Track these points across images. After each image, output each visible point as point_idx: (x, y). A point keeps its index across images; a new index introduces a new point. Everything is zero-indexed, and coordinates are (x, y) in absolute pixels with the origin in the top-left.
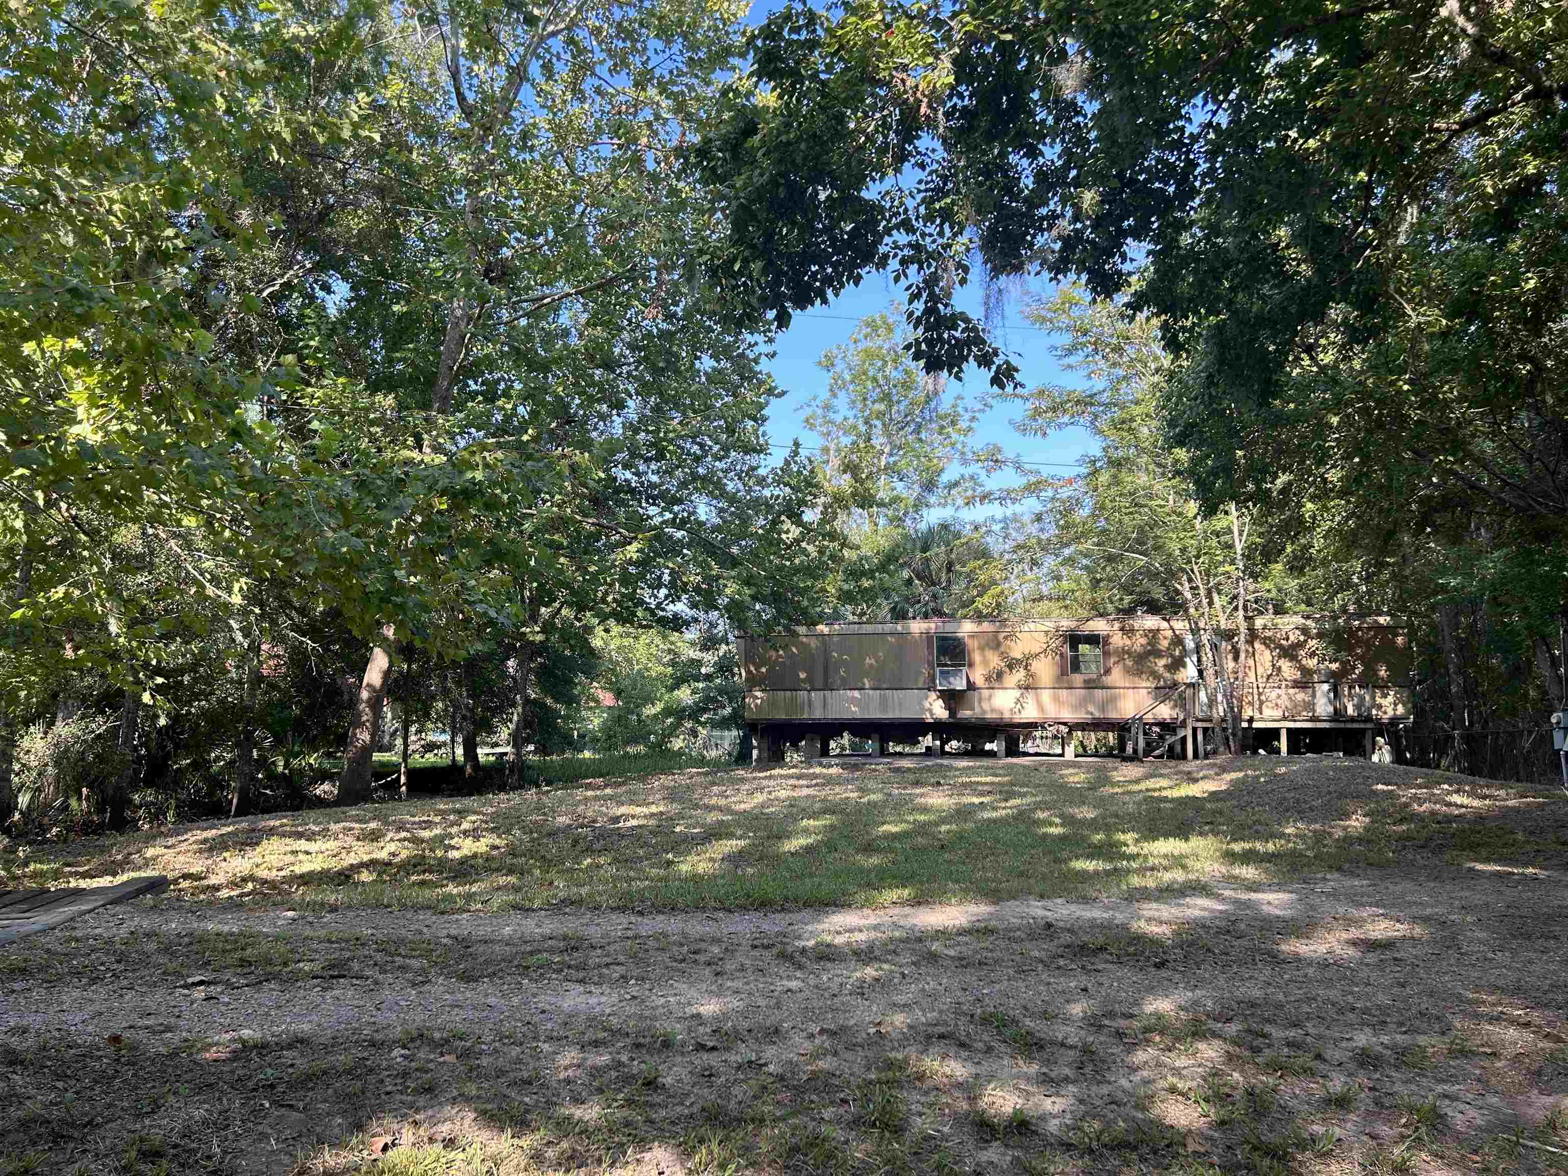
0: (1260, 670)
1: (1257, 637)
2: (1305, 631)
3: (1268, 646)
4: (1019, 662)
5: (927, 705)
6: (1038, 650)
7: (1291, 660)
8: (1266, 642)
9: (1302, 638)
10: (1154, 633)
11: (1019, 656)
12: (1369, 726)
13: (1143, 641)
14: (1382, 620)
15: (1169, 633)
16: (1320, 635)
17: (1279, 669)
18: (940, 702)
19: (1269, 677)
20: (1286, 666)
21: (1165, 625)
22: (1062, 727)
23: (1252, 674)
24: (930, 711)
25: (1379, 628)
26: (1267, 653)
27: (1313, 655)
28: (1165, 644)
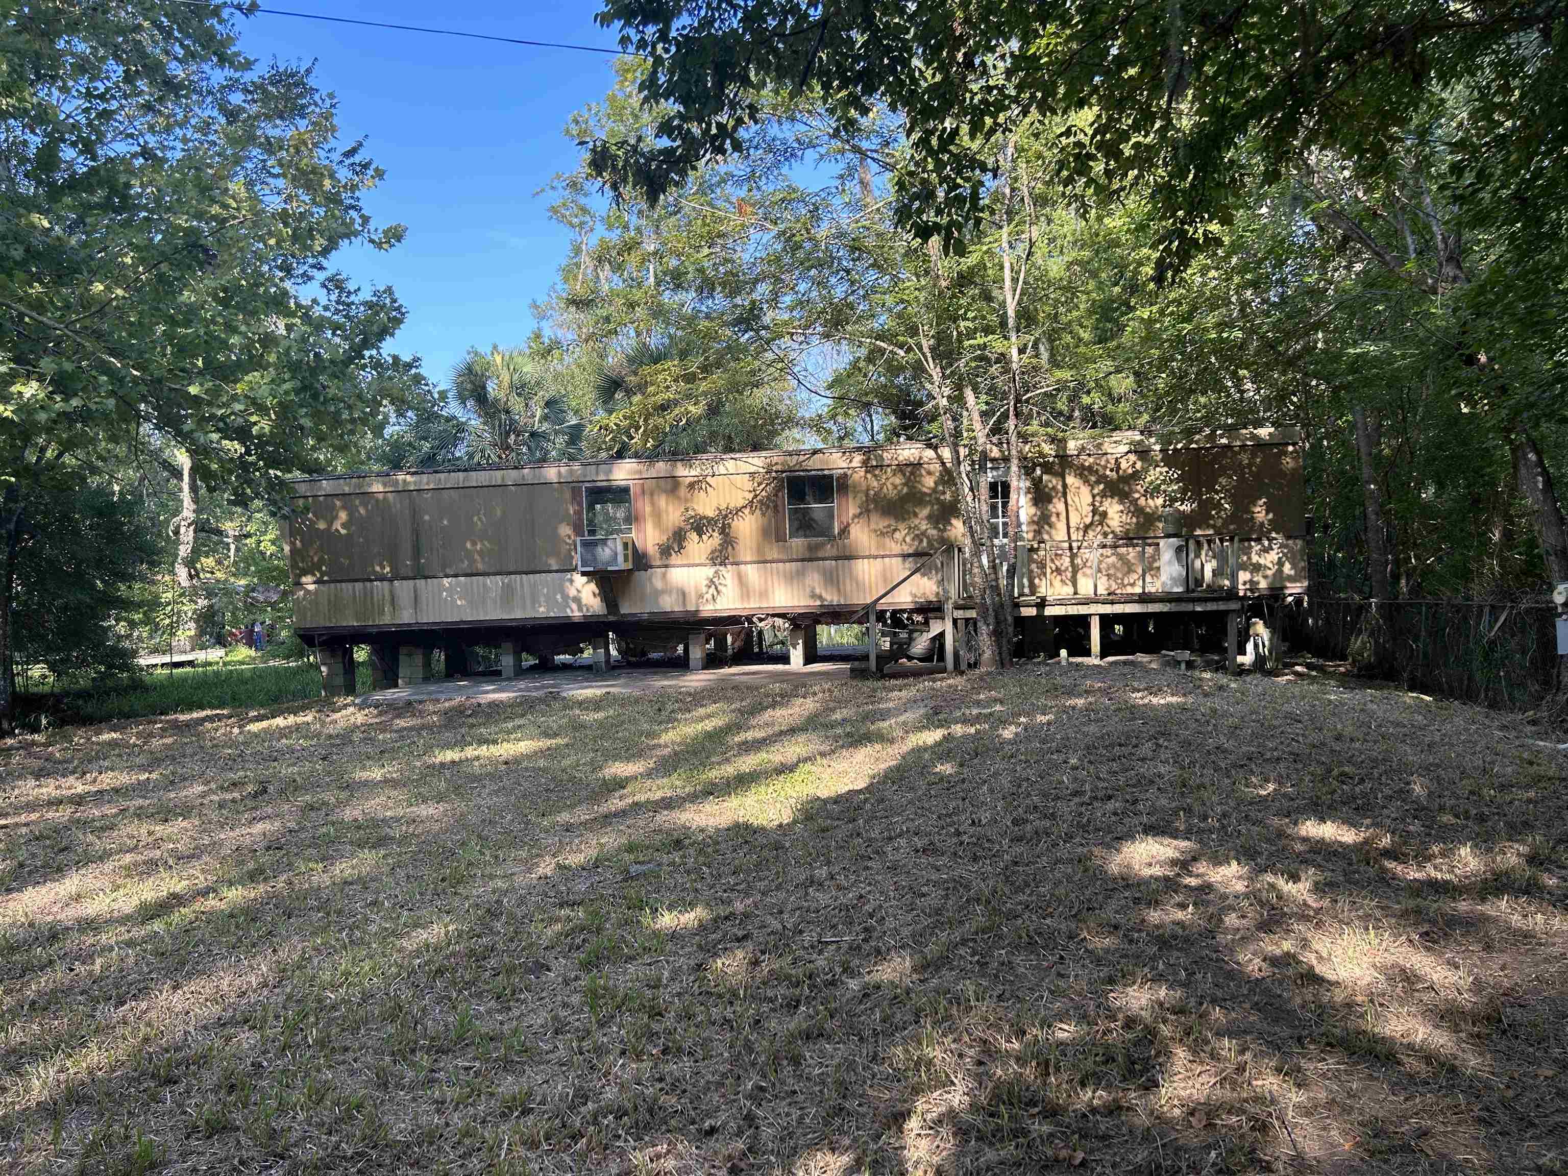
0: (1074, 520)
1: (1071, 465)
2: (1142, 453)
3: (1086, 481)
4: (711, 521)
5: (572, 592)
6: (741, 503)
7: (1121, 502)
8: (1083, 472)
9: (1139, 465)
10: (913, 468)
11: (711, 513)
12: (1234, 606)
13: (898, 480)
14: (1264, 432)
15: (936, 467)
16: (1170, 460)
17: (1104, 515)
18: (592, 587)
19: (1087, 528)
20: (1114, 509)
21: (930, 453)
22: (779, 622)
23: (1061, 526)
24: (577, 600)
25: (1260, 445)
26: (1085, 491)
27: (1154, 491)
28: (929, 482)
